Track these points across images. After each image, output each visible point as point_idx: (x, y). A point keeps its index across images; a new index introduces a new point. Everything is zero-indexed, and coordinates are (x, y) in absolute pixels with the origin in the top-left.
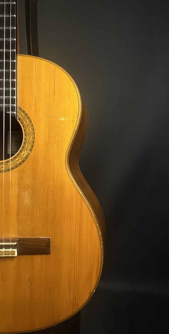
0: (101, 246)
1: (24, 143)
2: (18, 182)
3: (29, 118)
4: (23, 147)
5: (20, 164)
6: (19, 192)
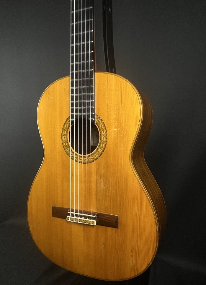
0: (157, 229)
2: (97, 171)
3: (103, 122)
4: (99, 146)
6: (97, 179)
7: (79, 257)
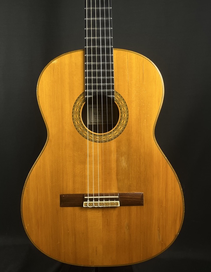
0: (183, 199)
1: (121, 120)
2: (117, 149)
3: (124, 99)
4: (119, 123)
5: (118, 136)
6: (117, 158)
7: (97, 247)
